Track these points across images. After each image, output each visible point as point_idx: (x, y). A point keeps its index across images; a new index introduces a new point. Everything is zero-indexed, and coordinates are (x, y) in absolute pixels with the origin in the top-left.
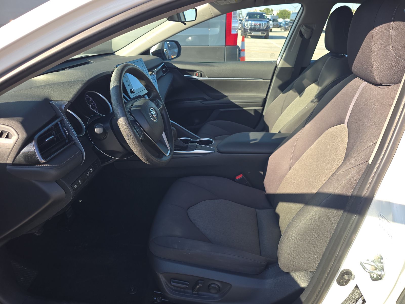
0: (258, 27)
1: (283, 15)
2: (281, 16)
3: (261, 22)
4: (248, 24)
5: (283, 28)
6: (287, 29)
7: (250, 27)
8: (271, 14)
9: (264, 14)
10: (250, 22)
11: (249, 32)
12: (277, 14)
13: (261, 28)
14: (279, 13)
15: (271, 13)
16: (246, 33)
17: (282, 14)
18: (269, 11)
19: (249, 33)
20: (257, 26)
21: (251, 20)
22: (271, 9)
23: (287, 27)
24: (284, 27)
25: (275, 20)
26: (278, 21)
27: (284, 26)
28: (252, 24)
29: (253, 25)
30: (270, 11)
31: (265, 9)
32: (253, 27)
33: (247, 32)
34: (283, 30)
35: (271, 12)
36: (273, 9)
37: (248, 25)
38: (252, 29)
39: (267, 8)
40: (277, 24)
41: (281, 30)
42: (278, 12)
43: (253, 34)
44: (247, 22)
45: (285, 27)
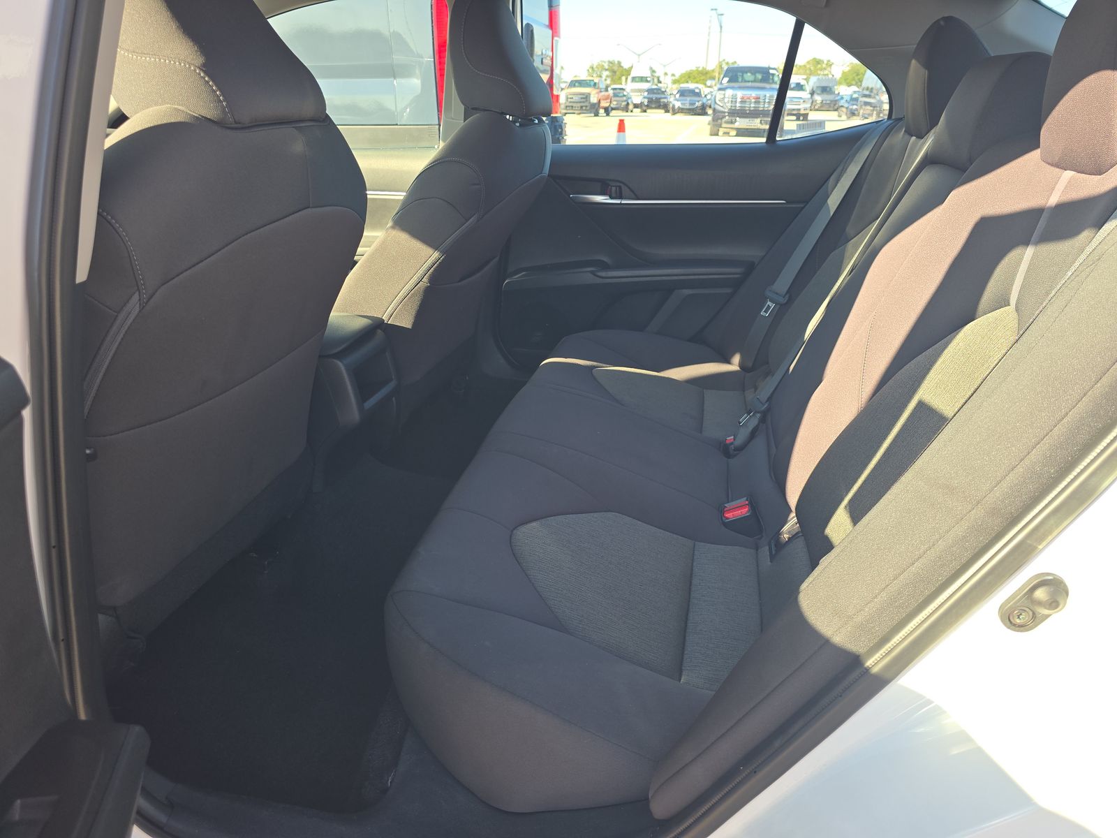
0: (752, 105)
1: (859, 77)
2: (854, 79)
3: (761, 93)
4: (724, 97)
5: (844, 110)
6: (856, 112)
7: (729, 105)
8: (827, 75)
9: (771, 71)
10: (729, 92)
11: (727, 118)
12: (844, 73)
13: (761, 109)
14: (849, 71)
15: (826, 72)
16: (719, 121)
17: (858, 75)
18: (819, 66)
19: (726, 122)
20: (750, 103)
21: (733, 88)
22: (825, 62)
23: (855, 107)
24: (847, 108)
25: (828, 89)
26: (836, 92)
27: (846, 105)
28: (734, 97)
29: (739, 100)
30: (824, 66)
31: (808, 62)
32: (738, 105)
33: (721, 119)
34: (844, 117)
35: (825, 69)
36: (832, 61)
37: (726, 100)
38: (735, 110)
39: (814, 59)
40: (832, 101)
41: (840, 116)
42: (847, 69)
43: (737, 125)
44: (723, 92)
45: (851, 107)
